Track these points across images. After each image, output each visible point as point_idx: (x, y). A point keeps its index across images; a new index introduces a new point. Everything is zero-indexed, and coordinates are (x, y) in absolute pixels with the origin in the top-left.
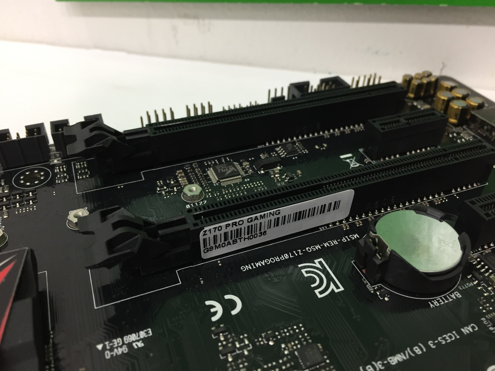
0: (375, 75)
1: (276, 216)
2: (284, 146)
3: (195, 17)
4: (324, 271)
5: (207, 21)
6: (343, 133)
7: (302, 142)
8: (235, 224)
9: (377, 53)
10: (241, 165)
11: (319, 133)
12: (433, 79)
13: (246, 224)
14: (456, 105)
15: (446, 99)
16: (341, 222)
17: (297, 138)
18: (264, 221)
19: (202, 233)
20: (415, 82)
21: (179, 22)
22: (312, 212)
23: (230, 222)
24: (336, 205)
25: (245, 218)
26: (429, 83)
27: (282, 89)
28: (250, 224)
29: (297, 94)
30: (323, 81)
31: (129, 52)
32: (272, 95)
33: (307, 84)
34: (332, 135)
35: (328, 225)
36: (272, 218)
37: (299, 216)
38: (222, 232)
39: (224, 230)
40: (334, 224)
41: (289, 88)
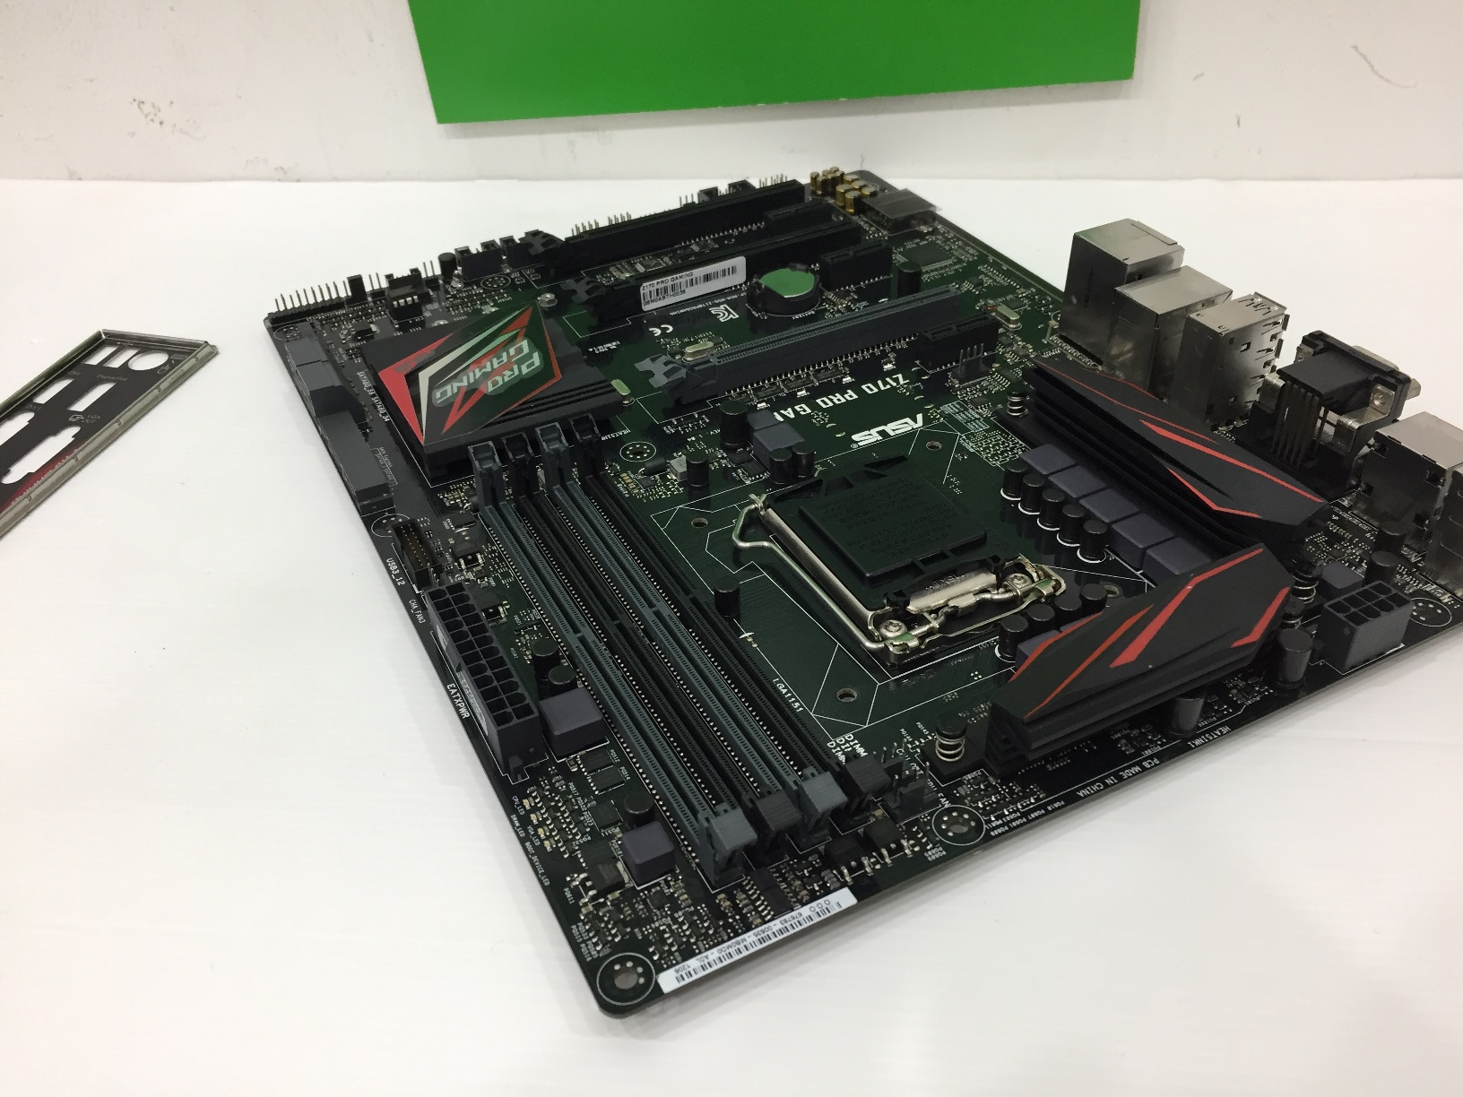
0: (782, 176)
1: (691, 277)
2: (697, 244)
3: (595, 129)
4: (727, 310)
5: (607, 132)
6: (750, 230)
7: (714, 240)
8: (662, 282)
9: (792, 151)
10: (662, 259)
11: (728, 232)
12: (838, 174)
13: (670, 283)
14: (850, 196)
15: (843, 191)
16: (741, 285)
17: (709, 237)
18: (683, 280)
19: (642, 288)
20: (820, 179)
21: (576, 137)
22: (715, 275)
23: (660, 280)
24: (734, 270)
25: (669, 278)
26: (833, 179)
27: (692, 196)
28: (672, 283)
29: (706, 198)
30: (732, 186)
31: (520, 179)
32: (684, 202)
33: (716, 189)
34: (740, 233)
35: (731, 288)
36: (688, 279)
37: (707, 278)
38: (655, 288)
39: (656, 287)
40: (736, 286)
41: (699, 194)
